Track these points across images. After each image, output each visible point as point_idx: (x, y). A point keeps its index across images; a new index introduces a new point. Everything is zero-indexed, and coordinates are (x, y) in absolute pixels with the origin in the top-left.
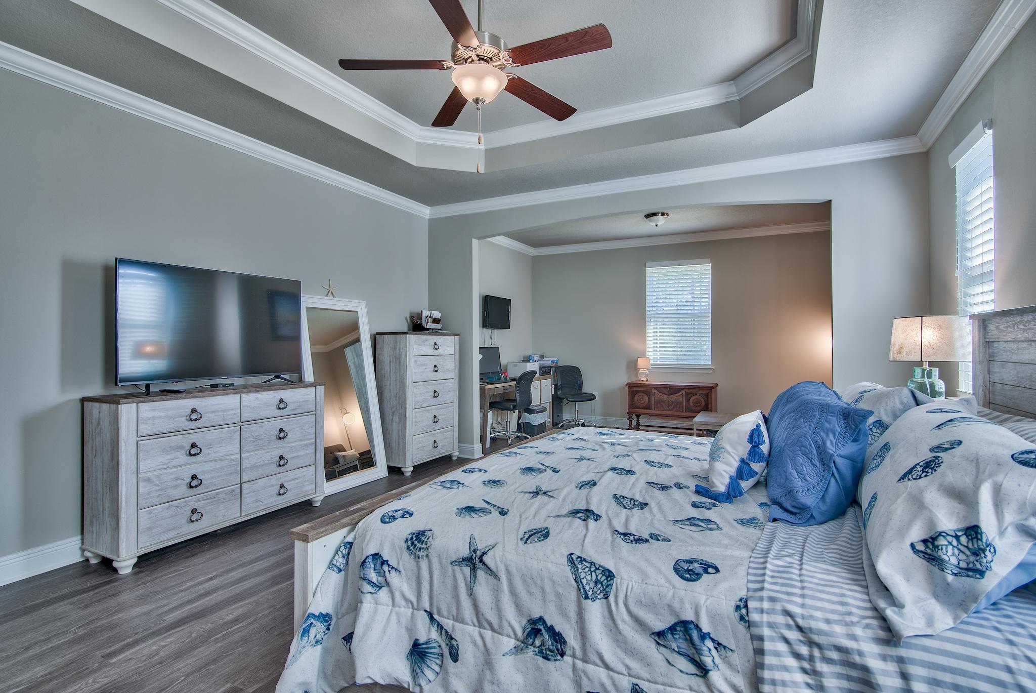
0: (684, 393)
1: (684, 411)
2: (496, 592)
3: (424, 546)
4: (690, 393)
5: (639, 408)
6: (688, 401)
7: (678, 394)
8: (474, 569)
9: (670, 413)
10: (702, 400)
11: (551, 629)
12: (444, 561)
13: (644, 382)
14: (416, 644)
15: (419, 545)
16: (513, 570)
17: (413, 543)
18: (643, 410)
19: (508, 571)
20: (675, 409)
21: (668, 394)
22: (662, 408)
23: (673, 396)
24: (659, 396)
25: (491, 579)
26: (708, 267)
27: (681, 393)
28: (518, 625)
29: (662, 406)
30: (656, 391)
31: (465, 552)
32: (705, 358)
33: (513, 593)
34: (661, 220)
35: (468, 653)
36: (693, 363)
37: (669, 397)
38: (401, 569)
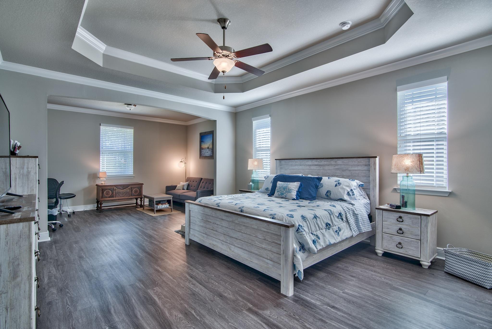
0: (130, 188)
1: (130, 196)
2: (320, 221)
3: (306, 218)
4: (133, 188)
5: (107, 198)
6: (132, 191)
7: (127, 189)
8: (316, 219)
9: (123, 198)
10: (138, 190)
11: (328, 224)
12: (311, 219)
13: (104, 185)
14: (313, 241)
15: (305, 219)
16: (321, 215)
17: (304, 219)
18: (109, 198)
19: (321, 216)
20: (125, 196)
21: (122, 189)
22: (119, 196)
23: (125, 189)
24: (117, 190)
25: (319, 219)
26: (132, 131)
27: (128, 188)
28: (324, 225)
29: (119, 195)
30: (116, 188)
31: (313, 216)
32: (130, 171)
33: (323, 220)
34: (132, 107)
35: (321, 236)
36: (123, 174)
37: (122, 190)
38: (304, 226)
